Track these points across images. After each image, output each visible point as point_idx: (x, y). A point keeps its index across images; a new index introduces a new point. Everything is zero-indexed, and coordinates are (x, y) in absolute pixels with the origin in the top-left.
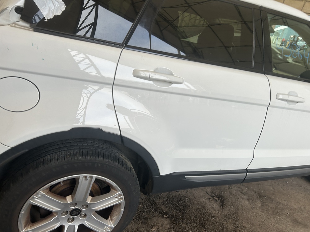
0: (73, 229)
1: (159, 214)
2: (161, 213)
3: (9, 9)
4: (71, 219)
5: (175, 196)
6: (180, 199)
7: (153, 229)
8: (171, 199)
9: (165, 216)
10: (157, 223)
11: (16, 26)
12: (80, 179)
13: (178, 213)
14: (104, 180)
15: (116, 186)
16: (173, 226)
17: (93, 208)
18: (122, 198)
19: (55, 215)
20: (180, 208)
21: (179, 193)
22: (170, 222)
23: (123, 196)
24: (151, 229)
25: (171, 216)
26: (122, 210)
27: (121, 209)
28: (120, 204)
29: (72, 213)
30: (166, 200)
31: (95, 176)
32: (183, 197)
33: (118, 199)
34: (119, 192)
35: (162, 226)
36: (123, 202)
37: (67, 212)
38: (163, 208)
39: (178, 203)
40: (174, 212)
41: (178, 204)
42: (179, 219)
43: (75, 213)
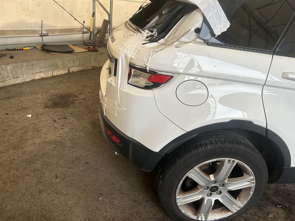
0: (210, 203)
1: (272, 204)
2: (274, 203)
3: (192, 30)
4: (209, 194)
5: (283, 190)
6: (289, 193)
7: (270, 216)
8: (280, 191)
9: (278, 206)
10: (272, 211)
11: (196, 42)
12: (225, 162)
13: (290, 205)
14: (243, 165)
15: (251, 171)
16: (288, 216)
17: (228, 187)
18: (253, 183)
19: (200, 188)
20: (291, 201)
21: (287, 187)
22: (284, 212)
23: (254, 181)
24: (268, 215)
25: (284, 207)
26: (252, 193)
27: (250, 192)
28: (251, 188)
29: (212, 189)
30: (276, 192)
31: (237, 161)
32: (291, 191)
33: (249, 183)
34: (252, 177)
35: (277, 214)
36: (254, 186)
37: (208, 187)
38: (275, 199)
39: (288, 196)
40: (286, 203)
41: (288, 198)
42: (293, 210)
43: (214, 190)
